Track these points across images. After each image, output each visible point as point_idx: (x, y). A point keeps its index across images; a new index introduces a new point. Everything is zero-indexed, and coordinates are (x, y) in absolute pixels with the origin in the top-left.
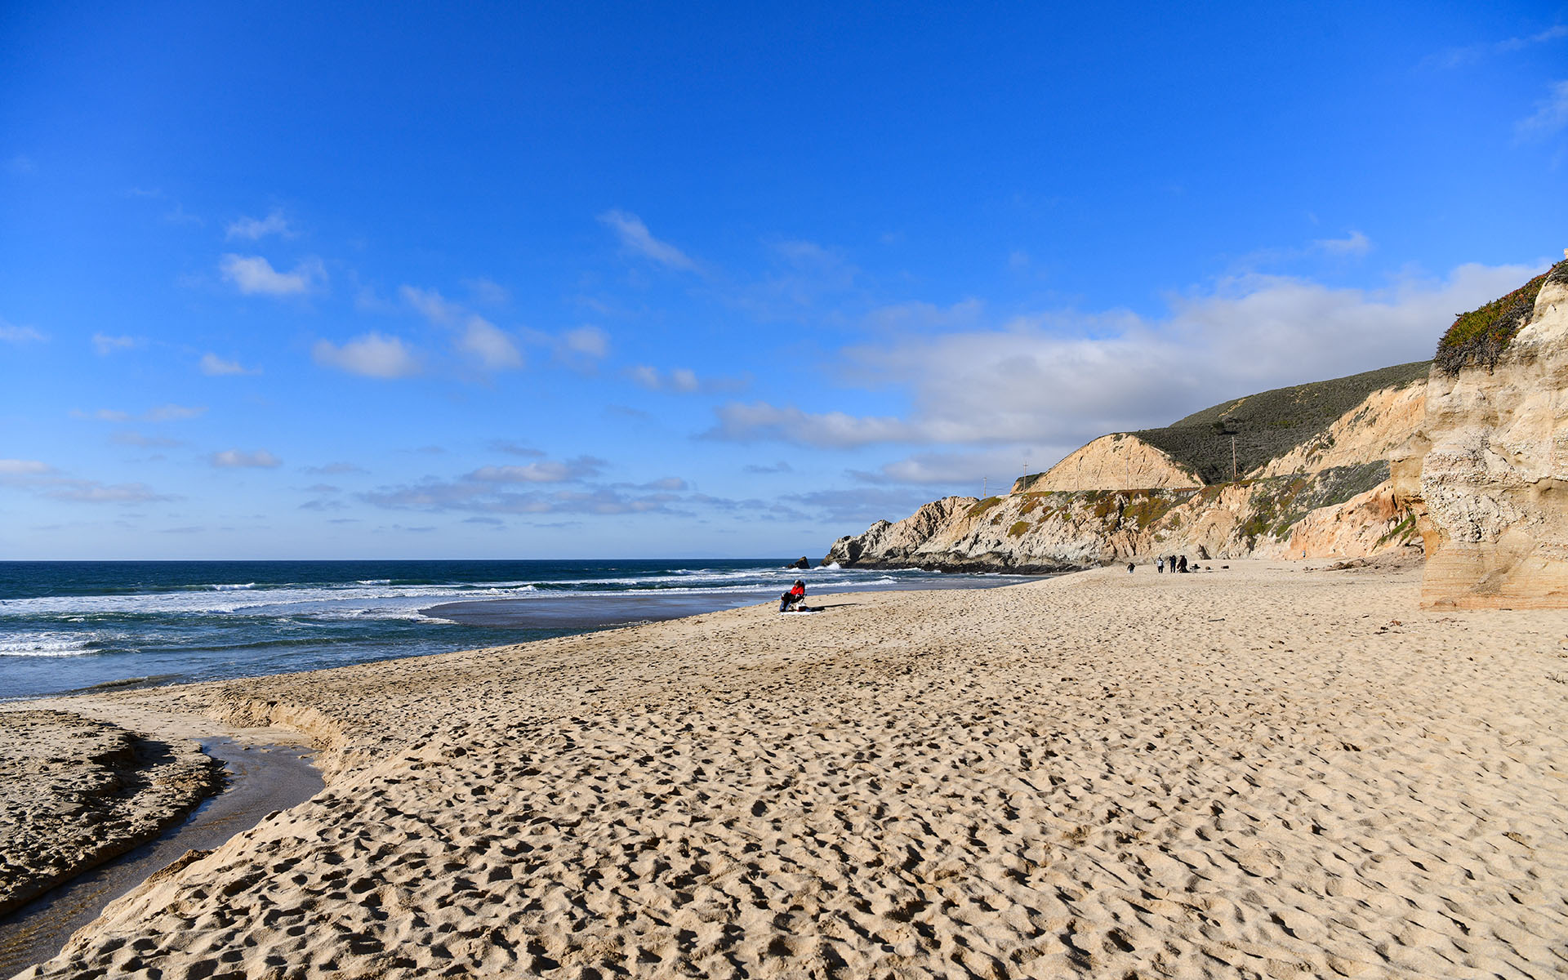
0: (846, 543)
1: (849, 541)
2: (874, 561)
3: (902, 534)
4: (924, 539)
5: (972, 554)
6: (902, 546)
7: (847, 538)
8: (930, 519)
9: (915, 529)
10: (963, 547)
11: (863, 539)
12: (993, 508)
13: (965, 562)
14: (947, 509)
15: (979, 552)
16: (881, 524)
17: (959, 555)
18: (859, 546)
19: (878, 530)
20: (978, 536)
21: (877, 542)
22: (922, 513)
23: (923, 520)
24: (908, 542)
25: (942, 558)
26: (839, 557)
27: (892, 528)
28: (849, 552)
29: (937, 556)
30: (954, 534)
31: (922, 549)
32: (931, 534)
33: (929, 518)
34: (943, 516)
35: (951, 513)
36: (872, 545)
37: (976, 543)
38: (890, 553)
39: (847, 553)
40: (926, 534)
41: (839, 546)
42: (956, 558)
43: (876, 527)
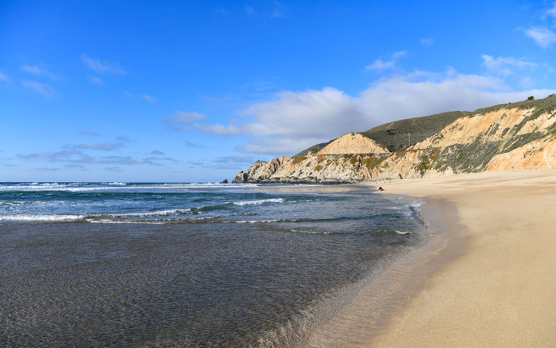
0: (242, 174)
1: (243, 173)
2: (254, 181)
3: (264, 171)
4: (273, 173)
5: (300, 178)
6: (264, 175)
7: (242, 172)
8: (275, 165)
9: (269, 169)
10: (295, 175)
11: (249, 173)
12: (304, 160)
13: (298, 181)
14: (281, 161)
15: (303, 177)
16: (256, 167)
17: (296, 178)
18: (247, 175)
19: (254, 169)
20: (301, 171)
21: (254, 174)
22: (272, 163)
23: (272, 165)
24: (267, 174)
25: (288, 179)
26: (240, 179)
27: (260, 168)
28: (244, 177)
29: (286, 179)
30: (288, 171)
31: (274, 176)
32: (275, 171)
33: (274, 165)
34: (279, 164)
35: (283, 163)
36: (252, 175)
37: (301, 173)
38: (260, 178)
39: (242, 177)
40: (273, 170)
41: (240, 175)
42: (295, 179)
43: (253, 168)
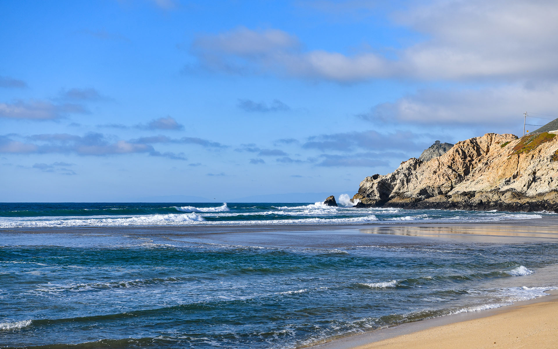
0: (376, 181)
1: (379, 180)
2: (408, 201)
3: (435, 172)
4: (460, 179)
5: (531, 192)
6: (436, 185)
7: (375, 177)
8: (465, 158)
9: (450, 167)
10: (518, 185)
11: (393, 178)
12: (547, 144)
13: (524, 201)
14: (483, 146)
15: (540, 190)
16: (412, 162)
17: (519, 195)
18: (389, 185)
19: (409, 169)
20: (534, 173)
21: (408, 181)
22: (457, 151)
23: (459, 159)
24: (443, 181)
25: (496, 197)
26: (368, 196)
27: (423, 167)
28: (379, 191)
29: (490, 195)
30: (500, 172)
31: (461, 188)
32: (467, 172)
33: (464, 156)
34: (479, 154)
35: (488, 151)
36: (403, 184)
37: (534, 180)
38: (423, 192)
39: (375, 189)
40: (461, 171)
41: (368, 185)
42: (514, 197)
43: (406, 165)
